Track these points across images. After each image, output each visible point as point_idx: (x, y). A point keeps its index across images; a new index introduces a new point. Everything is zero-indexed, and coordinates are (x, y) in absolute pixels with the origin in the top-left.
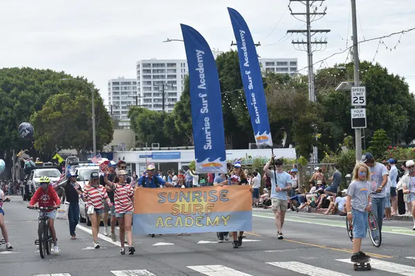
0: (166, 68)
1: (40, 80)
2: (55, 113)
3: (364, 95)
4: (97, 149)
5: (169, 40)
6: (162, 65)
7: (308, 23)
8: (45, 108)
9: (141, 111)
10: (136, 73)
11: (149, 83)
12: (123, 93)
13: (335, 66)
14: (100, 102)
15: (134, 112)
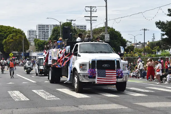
0: (45, 27)
1: (6, 29)
2: (11, 40)
3: (109, 37)
4: (24, 51)
5: (48, 18)
6: (44, 26)
7: (91, 14)
8: (8, 38)
9: (38, 40)
10: (36, 28)
11: (40, 31)
12: (32, 34)
13: (99, 28)
14: (25, 37)
15: (36, 40)
